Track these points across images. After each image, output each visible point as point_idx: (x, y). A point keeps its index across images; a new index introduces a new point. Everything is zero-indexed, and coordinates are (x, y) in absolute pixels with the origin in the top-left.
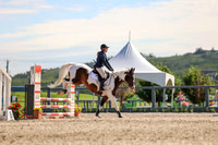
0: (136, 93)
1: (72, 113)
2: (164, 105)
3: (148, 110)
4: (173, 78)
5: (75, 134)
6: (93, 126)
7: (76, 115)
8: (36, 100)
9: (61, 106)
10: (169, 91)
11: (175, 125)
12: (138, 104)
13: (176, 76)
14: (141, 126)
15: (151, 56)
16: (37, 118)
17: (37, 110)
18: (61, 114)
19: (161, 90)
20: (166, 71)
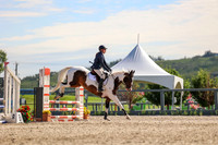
0: (145, 96)
1: (81, 116)
2: (173, 108)
3: (157, 113)
4: (181, 81)
5: (84, 137)
6: (102, 129)
7: (85, 118)
8: (44, 103)
9: (70, 109)
10: (178, 94)
11: (184, 128)
12: (147, 106)
13: (185, 79)
14: (150, 129)
15: (159, 59)
16: (46, 120)
17: (46, 113)
18: (70, 117)
19: (170, 93)
20: (175, 74)
